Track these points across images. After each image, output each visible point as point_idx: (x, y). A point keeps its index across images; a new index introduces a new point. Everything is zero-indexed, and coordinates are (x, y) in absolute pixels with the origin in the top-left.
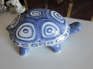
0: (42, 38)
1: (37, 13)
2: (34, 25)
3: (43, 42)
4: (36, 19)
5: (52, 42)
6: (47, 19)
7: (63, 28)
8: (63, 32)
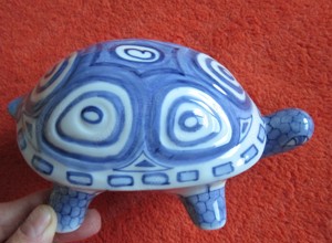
0: (157, 149)
1: (143, 52)
2: (128, 91)
3: (158, 168)
4: (140, 72)
5: (197, 172)
6: (182, 74)
7: (242, 122)
8: (242, 135)
